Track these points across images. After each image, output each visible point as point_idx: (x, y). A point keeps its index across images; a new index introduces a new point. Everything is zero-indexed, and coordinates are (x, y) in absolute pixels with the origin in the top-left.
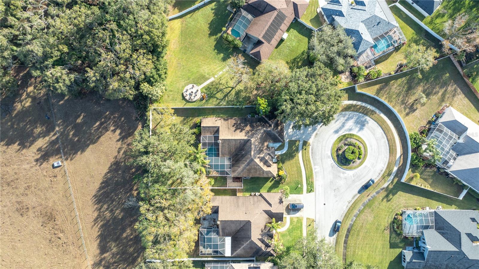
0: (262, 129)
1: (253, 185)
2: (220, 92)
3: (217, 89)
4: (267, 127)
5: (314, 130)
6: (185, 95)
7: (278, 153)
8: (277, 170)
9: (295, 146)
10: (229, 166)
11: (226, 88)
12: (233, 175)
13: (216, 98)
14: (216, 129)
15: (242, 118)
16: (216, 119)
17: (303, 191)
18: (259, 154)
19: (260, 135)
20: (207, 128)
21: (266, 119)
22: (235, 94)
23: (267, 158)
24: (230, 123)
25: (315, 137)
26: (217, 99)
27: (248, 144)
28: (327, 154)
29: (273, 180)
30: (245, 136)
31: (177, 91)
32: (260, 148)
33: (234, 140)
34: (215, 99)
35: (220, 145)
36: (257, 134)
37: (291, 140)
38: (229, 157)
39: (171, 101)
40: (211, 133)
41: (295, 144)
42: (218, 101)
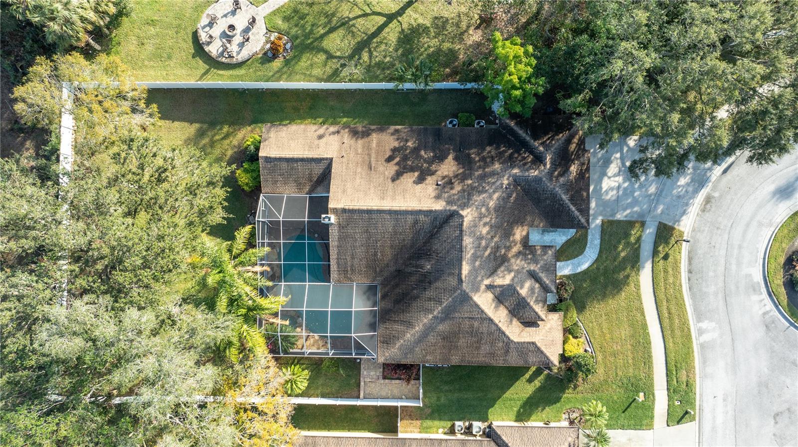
0: (504, 170)
1: (460, 390)
2: (341, 32)
3: (330, 16)
4: (524, 166)
5: (700, 182)
6: (203, 37)
7: (565, 269)
8: (559, 336)
9: (628, 244)
10: (369, 319)
11: (365, 15)
12: (382, 356)
13: (326, 52)
14: (318, 170)
15: (426, 130)
16: (321, 131)
17: (652, 418)
18: (493, 272)
19: (496, 196)
20: (284, 165)
21: (521, 132)
22: (399, 40)
23: (524, 292)
24: (374, 145)
25: (703, 211)
26: (330, 56)
27: (449, 231)
28: (749, 276)
29: (538, 372)
30: (438, 197)
31: (175, 23)
32: (497, 248)
33: (390, 212)
34: (322, 57)
35: (334, 233)
36: (484, 191)
37: (609, 221)
38: (367, 282)
39: (150, 60)
40: (299, 186)
41: (627, 235)
42: (333, 64)
